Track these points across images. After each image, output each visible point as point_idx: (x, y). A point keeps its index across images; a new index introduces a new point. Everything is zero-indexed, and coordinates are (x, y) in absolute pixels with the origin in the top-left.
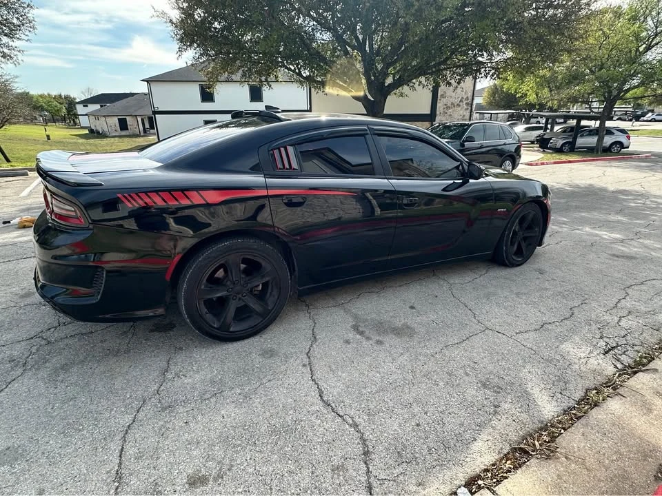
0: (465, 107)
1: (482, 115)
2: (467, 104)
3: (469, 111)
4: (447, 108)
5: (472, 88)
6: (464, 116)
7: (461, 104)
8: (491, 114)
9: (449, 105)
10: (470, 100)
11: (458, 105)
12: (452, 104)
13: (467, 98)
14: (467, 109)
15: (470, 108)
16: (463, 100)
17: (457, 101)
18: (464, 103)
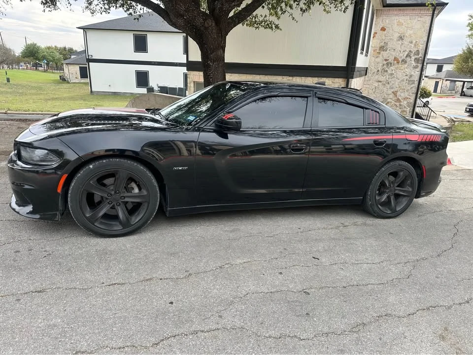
0: (414, 63)
1: (453, 83)
2: (417, 60)
3: (419, 69)
4: (387, 64)
5: (425, 39)
6: (411, 76)
7: (408, 59)
8: (464, 82)
9: (391, 59)
10: (421, 55)
11: (404, 61)
12: (395, 59)
13: (418, 53)
14: (416, 67)
15: (420, 66)
16: (412, 55)
17: (403, 56)
18: (413, 58)
